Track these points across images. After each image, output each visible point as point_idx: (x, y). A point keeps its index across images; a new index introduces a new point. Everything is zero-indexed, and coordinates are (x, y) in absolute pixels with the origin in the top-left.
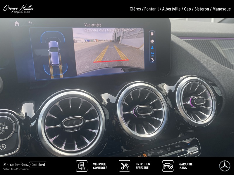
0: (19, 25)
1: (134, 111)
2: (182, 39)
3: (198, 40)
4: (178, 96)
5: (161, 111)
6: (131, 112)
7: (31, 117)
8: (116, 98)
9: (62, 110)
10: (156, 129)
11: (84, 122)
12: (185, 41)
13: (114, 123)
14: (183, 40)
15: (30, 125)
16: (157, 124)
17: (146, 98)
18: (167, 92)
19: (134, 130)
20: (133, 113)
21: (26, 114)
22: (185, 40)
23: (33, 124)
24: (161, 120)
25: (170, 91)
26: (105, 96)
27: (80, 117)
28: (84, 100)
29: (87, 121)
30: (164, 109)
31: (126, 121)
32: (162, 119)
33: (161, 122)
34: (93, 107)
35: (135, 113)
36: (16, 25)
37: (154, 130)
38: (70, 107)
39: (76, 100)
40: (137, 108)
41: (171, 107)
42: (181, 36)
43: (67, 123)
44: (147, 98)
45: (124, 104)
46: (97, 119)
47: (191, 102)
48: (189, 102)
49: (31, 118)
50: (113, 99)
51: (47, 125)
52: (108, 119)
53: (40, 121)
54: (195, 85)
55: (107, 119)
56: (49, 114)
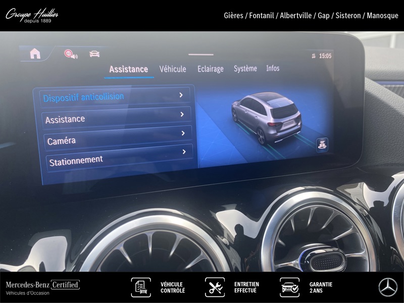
0: (39, 57)
1: (302, 260)
8: (257, 225)
17: (324, 227)
30: (368, 254)
34: (204, 255)
36: (32, 57)
38: (150, 250)
40: (309, 255)
44: (327, 227)
45: (278, 242)
50: (252, 228)
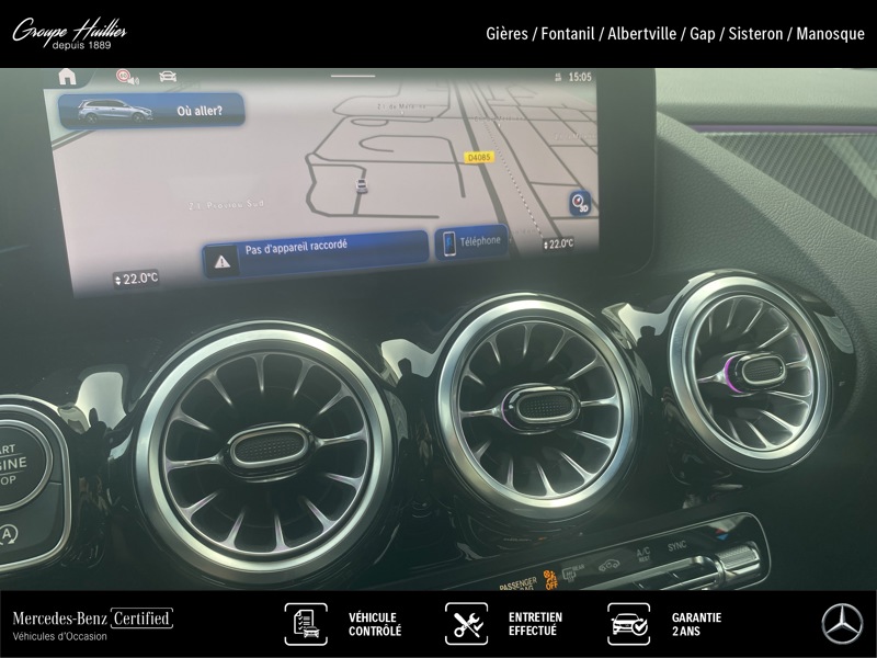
1: (506, 406)
2: (700, 131)
3: (766, 134)
4: (678, 351)
5: (611, 408)
6: (494, 411)
7: (112, 424)
8: (433, 358)
9: (232, 400)
10: (588, 476)
11: (312, 445)
12: (715, 139)
13: (427, 455)
14: (706, 134)
15: (108, 456)
16: (592, 456)
17: (551, 359)
18: (637, 336)
19: (502, 480)
20: (498, 413)
21: (93, 413)
22: (714, 134)
23: (118, 452)
24: (611, 443)
25: (647, 331)
26: (393, 351)
27: (298, 426)
28: (312, 363)
29: (322, 442)
30: (622, 400)
31: (473, 444)
32: (614, 440)
33: (608, 449)
34: (346, 392)
35: (510, 414)
37: (582, 480)
38: (262, 388)
39: (283, 361)
40: (517, 395)
41: (651, 394)
42: (700, 119)
43: (246, 450)
44: (555, 359)
45: (467, 378)
46: (363, 433)
47: (730, 373)
48: (721, 376)
49: (110, 429)
50: (423, 362)
51: (172, 457)
52: (403, 439)
53: (145, 441)
54: (745, 309)
55: (399, 439)
56: (178, 415)
